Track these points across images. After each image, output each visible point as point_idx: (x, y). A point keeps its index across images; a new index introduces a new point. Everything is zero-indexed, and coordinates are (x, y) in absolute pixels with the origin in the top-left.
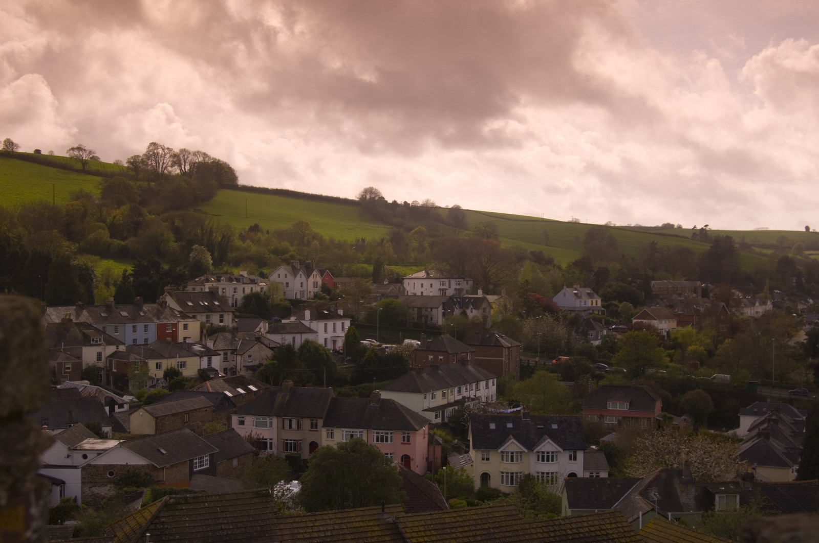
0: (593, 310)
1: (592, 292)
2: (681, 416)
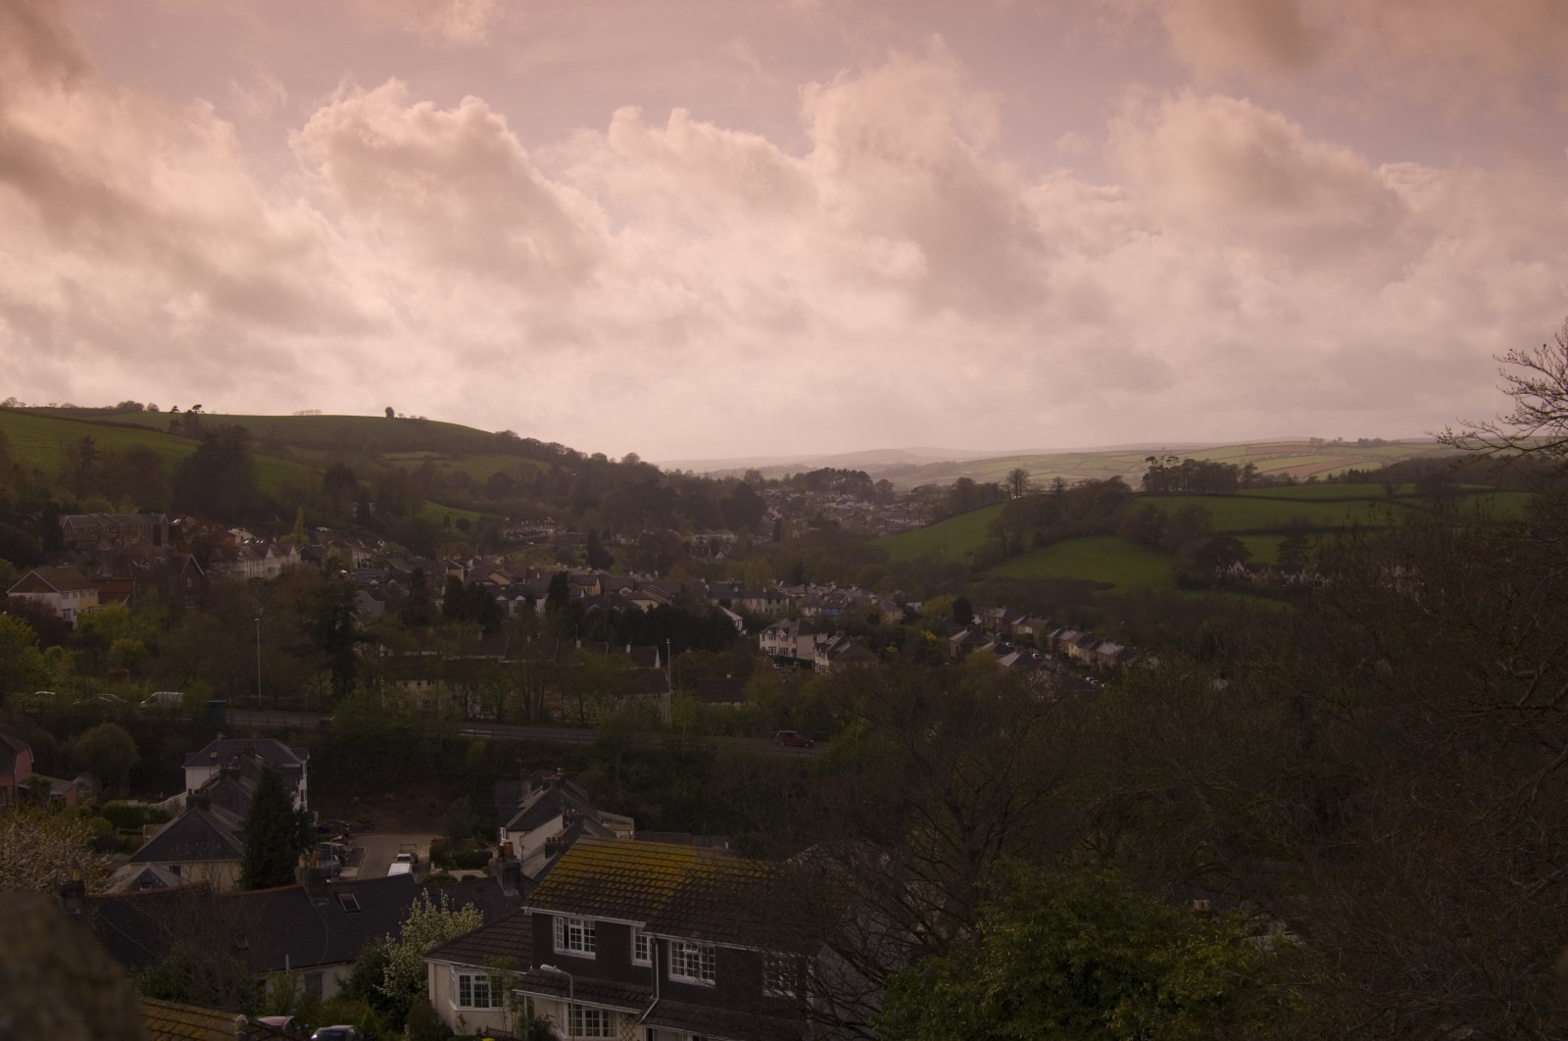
2: (75, 778)
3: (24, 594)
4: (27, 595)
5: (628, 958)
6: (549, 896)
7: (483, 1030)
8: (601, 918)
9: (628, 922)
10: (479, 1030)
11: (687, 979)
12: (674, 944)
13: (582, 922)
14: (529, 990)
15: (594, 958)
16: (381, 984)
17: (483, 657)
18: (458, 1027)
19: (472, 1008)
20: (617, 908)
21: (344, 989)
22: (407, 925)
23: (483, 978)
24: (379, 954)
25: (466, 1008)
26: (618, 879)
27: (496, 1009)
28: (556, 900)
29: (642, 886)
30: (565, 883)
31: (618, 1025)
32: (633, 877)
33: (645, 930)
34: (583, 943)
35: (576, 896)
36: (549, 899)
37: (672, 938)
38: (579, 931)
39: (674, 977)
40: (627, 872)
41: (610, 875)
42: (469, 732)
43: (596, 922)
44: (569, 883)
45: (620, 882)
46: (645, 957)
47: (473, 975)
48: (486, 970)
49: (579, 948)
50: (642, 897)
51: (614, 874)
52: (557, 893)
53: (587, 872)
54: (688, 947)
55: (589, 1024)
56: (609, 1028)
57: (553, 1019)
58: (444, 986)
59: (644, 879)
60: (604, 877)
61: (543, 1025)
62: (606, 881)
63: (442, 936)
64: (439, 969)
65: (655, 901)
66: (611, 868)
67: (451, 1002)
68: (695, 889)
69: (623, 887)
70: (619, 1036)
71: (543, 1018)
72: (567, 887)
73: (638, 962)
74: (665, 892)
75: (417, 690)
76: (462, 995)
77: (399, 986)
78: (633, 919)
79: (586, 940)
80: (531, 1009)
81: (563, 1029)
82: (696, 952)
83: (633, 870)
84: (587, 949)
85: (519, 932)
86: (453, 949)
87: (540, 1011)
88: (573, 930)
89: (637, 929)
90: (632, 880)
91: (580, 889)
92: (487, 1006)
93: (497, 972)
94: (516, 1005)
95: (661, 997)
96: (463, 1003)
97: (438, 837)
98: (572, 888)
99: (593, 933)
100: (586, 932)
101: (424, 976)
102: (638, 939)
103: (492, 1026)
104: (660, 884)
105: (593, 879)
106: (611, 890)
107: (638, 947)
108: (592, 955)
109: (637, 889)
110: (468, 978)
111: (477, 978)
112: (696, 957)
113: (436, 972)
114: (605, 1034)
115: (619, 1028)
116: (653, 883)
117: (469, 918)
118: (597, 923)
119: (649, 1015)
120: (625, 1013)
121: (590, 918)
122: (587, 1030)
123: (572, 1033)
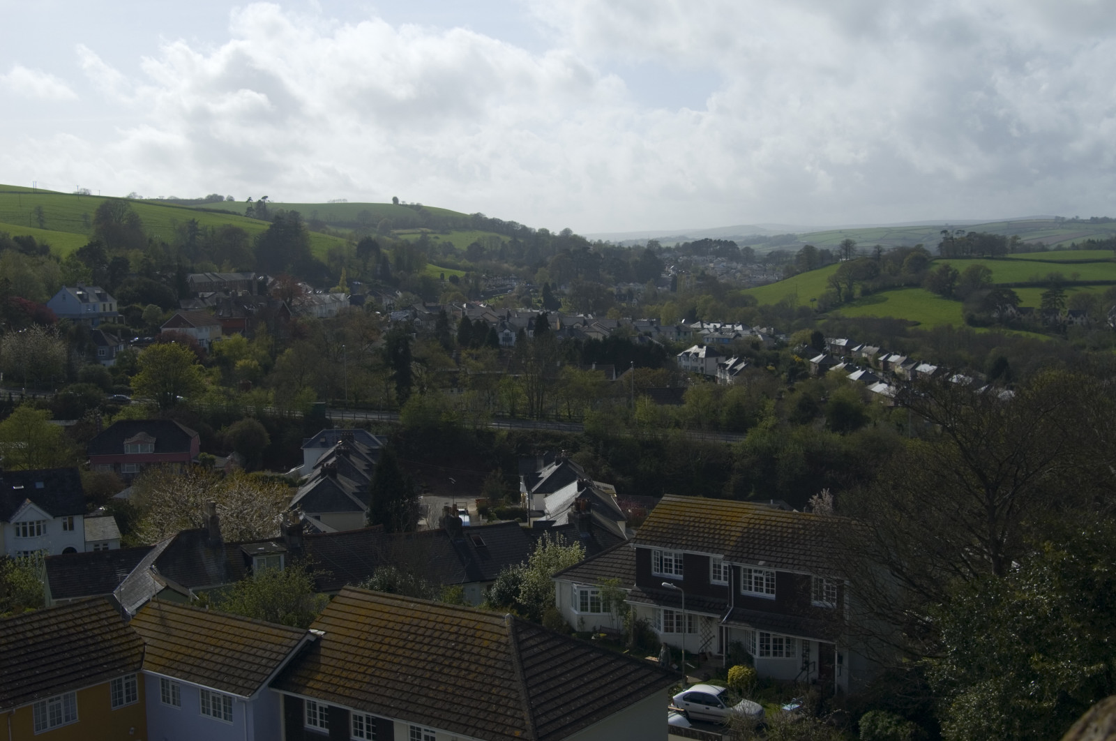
0: (106, 318)
1: (104, 292)
2: (227, 456)
3: (174, 329)
4: (177, 330)
5: (708, 579)
6: (648, 536)
7: (598, 628)
8: (687, 551)
9: (707, 554)
10: (594, 628)
11: (753, 593)
12: (745, 570)
13: (674, 554)
14: (635, 601)
15: (682, 579)
16: (518, 596)
18: (578, 626)
19: (589, 613)
20: (699, 544)
23: (597, 593)
24: (516, 576)
25: (585, 613)
26: (697, 525)
27: (606, 614)
28: (653, 539)
29: (715, 529)
30: (658, 527)
31: (699, 625)
32: (708, 523)
33: (723, 559)
34: (674, 568)
35: (668, 536)
36: (648, 538)
37: (744, 566)
38: (671, 560)
39: (744, 592)
40: (703, 520)
41: (691, 521)
42: (493, 426)
43: (684, 554)
44: (662, 527)
45: (699, 527)
46: (720, 578)
47: (589, 591)
48: (599, 587)
49: (671, 572)
50: (717, 537)
51: (693, 521)
52: (653, 534)
53: (673, 519)
54: (756, 571)
55: (678, 624)
56: (693, 628)
57: (650, 621)
58: (568, 598)
59: (716, 525)
60: (686, 523)
61: (644, 625)
62: (688, 526)
63: (560, 564)
64: (565, 586)
65: (726, 540)
66: (691, 517)
67: (573, 609)
68: (756, 532)
69: (702, 530)
70: (700, 633)
71: (643, 620)
72: (660, 530)
73: (714, 582)
74: (733, 534)
76: (582, 604)
77: (529, 599)
78: (712, 552)
79: (676, 566)
80: (635, 614)
81: (659, 628)
82: (761, 575)
83: (707, 518)
84: (676, 572)
85: (620, 561)
86: (573, 572)
87: (642, 615)
88: (666, 560)
89: (714, 560)
90: (707, 526)
91: (670, 531)
92: (599, 611)
93: (607, 588)
94: (621, 611)
95: (735, 605)
96: (582, 610)
97: (482, 498)
98: (664, 531)
99: (681, 561)
100: (676, 561)
101: (548, 588)
102: (715, 566)
103: (604, 625)
104: (728, 528)
105: (678, 524)
106: (693, 532)
107: (715, 572)
109: (712, 531)
110: (586, 592)
111: (593, 593)
112: (762, 579)
113: (561, 587)
114: (690, 631)
115: (699, 627)
116: (723, 528)
117: (577, 551)
119: (728, 618)
120: (706, 617)
121: (681, 552)
122: (677, 628)
123: (666, 630)
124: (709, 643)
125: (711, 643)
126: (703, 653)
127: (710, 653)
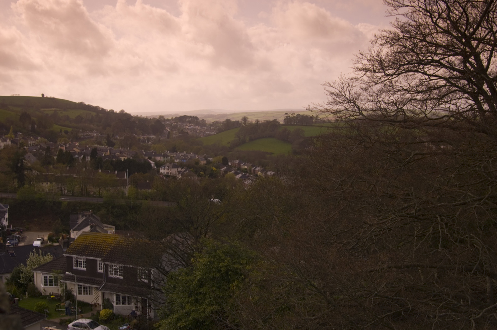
5: (97, 270)
6: (71, 251)
7: (52, 293)
8: (88, 257)
9: (96, 259)
10: (50, 293)
11: (114, 276)
12: (110, 265)
13: (82, 259)
14: (65, 280)
16: (20, 280)
17: (68, 175)
18: (43, 293)
19: (48, 286)
20: (93, 254)
21: (8, 281)
22: (28, 260)
23: (52, 277)
24: (19, 270)
25: (46, 287)
27: (56, 287)
28: (74, 252)
29: (101, 247)
30: (77, 247)
31: (94, 291)
33: (101, 261)
34: (82, 265)
35: (80, 251)
36: (72, 252)
37: (109, 263)
38: (81, 262)
39: (110, 276)
40: (97, 243)
41: (91, 244)
42: (62, 199)
44: (79, 246)
45: (94, 246)
46: (102, 269)
47: (48, 276)
48: (52, 274)
49: (81, 267)
50: (101, 251)
52: (74, 250)
53: (84, 243)
54: (114, 266)
55: (84, 291)
56: (91, 292)
57: (73, 290)
58: (39, 280)
59: (102, 245)
60: (89, 244)
61: (70, 291)
62: (90, 246)
63: (40, 264)
64: (38, 274)
65: (105, 252)
66: (92, 242)
67: (41, 285)
68: (117, 248)
69: (95, 247)
70: (94, 295)
71: (70, 289)
72: (78, 248)
73: (99, 271)
74: (108, 249)
75: (46, 186)
76: (45, 282)
77: (26, 280)
78: (98, 258)
79: (83, 264)
80: (66, 287)
81: (76, 293)
83: (99, 242)
84: (84, 267)
85: (63, 262)
86: (42, 268)
87: (69, 287)
88: (79, 261)
89: (99, 261)
90: (98, 245)
91: (82, 248)
92: (53, 285)
93: (56, 275)
94: (62, 285)
95: (106, 282)
96: (45, 285)
97: (51, 233)
98: (79, 248)
99: (85, 262)
100: (83, 262)
101: (33, 277)
102: (99, 264)
103: (54, 292)
104: (107, 246)
105: (86, 245)
106: (92, 248)
107: (100, 266)
108: (85, 269)
109: (100, 248)
110: (47, 277)
111: (50, 277)
112: (117, 269)
113: (37, 275)
114: (90, 294)
115: (94, 292)
117: (49, 258)
118: (87, 259)
119: (102, 288)
120: (96, 287)
121: (84, 257)
122: (84, 293)
123: (79, 294)
124: (98, 299)
125: (99, 299)
126: (95, 304)
127: (98, 304)
